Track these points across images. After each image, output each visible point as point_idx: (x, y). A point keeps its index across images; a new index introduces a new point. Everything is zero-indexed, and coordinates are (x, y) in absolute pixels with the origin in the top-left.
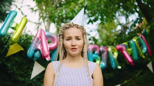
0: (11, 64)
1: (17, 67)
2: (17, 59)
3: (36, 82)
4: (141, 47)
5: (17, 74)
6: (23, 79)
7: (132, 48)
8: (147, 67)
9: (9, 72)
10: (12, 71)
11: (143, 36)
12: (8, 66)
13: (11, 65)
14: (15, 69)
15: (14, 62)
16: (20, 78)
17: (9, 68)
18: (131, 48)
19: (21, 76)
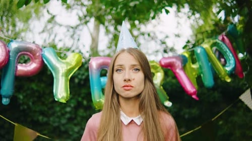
0: (24, 94)
1: (35, 99)
2: (34, 86)
3: (67, 123)
4: (223, 60)
5: (35, 112)
6: (45, 119)
7: (200, 62)
8: (241, 101)
9: (21, 108)
10: (26, 107)
11: (225, 38)
12: (19, 98)
13: (24, 97)
14: (31, 104)
15: (29, 92)
16: (40, 118)
17: (21, 102)
18: (197, 63)
19: (43, 113)
